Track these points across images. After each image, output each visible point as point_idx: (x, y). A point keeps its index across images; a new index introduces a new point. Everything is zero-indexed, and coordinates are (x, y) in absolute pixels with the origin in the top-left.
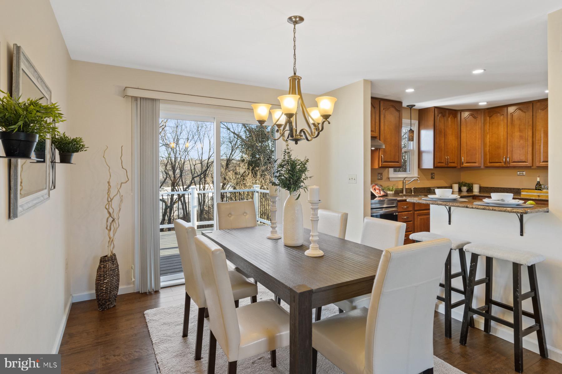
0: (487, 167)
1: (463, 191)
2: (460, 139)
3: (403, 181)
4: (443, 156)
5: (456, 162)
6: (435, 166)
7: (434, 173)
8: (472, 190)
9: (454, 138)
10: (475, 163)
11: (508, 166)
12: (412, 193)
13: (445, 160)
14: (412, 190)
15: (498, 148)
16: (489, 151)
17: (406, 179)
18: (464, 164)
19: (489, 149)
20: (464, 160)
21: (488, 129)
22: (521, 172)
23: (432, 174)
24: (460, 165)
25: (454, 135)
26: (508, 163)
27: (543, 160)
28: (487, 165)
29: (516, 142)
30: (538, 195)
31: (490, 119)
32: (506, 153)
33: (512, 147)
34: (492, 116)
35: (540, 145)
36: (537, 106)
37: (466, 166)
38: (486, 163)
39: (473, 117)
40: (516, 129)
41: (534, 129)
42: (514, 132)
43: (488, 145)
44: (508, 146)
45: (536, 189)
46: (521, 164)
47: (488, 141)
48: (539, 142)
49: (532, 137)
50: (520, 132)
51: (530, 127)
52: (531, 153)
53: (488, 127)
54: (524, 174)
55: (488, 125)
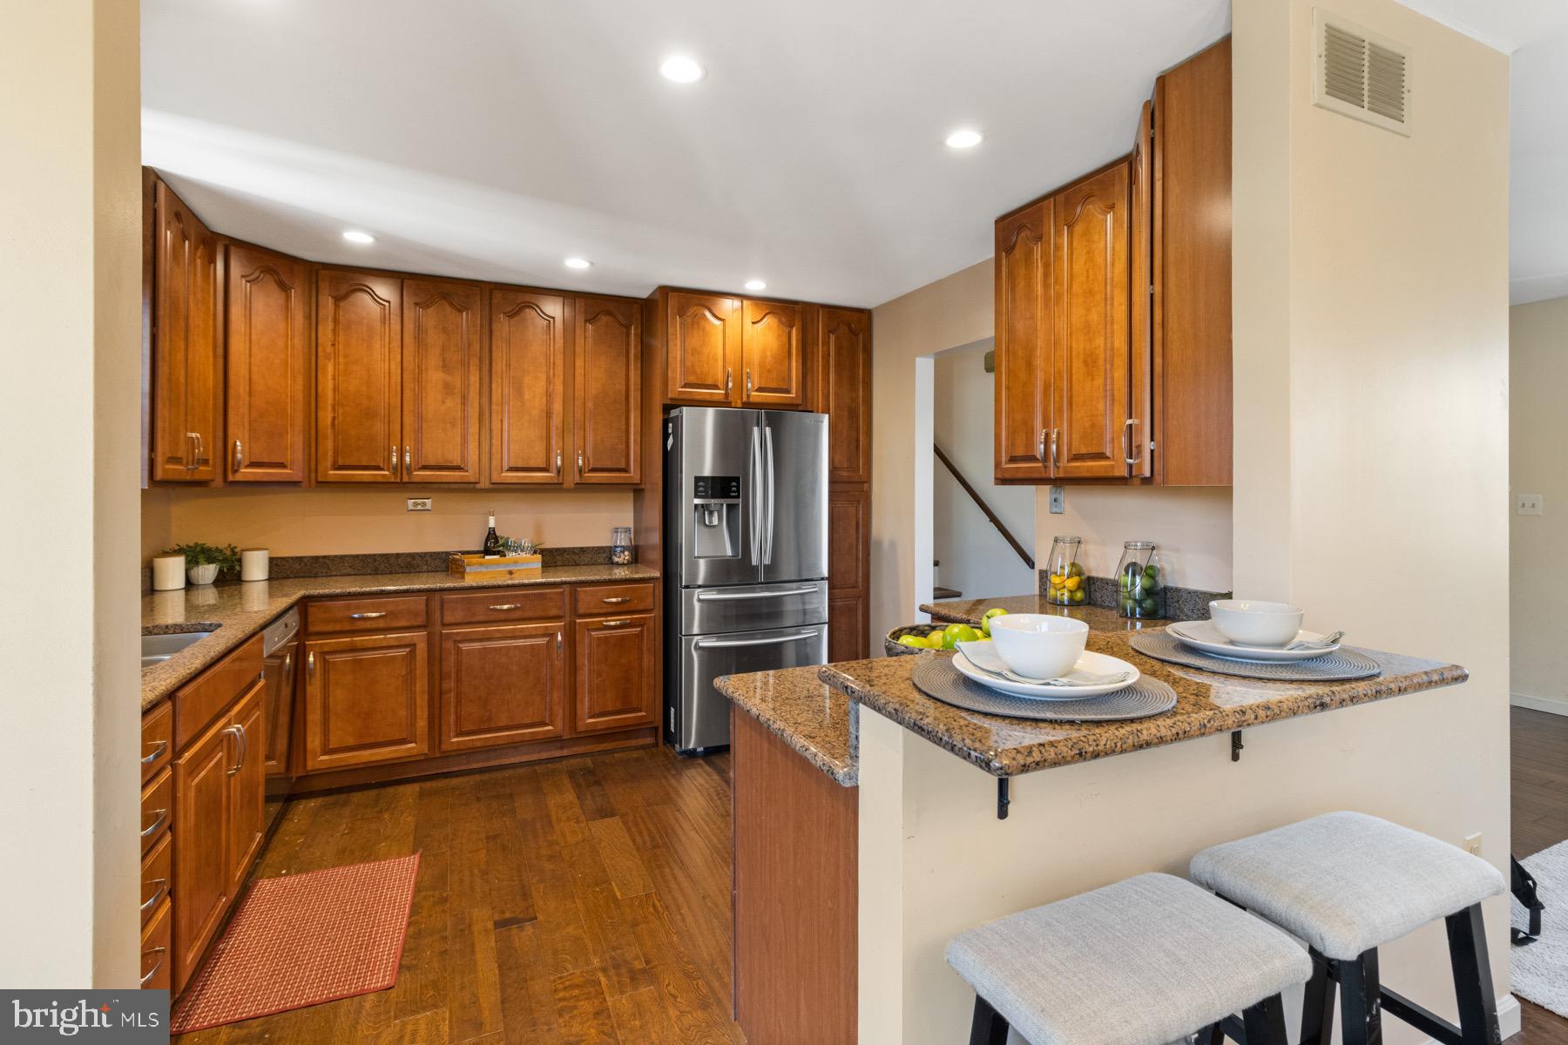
0: (324, 485)
1: (201, 582)
2: (221, 361)
5: (211, 462)
8: (240, 573)
10: (282, 465)
11: (406, 479)
15: (370, 414)
16: (333, 424)
18: (242, 470)
19: (334, 418)
20: (243, 452)
21: (329, 344)
22: (420, 501)
24: (226, 472)
26: (407, 469)
27: (509, 463)
28: (327, 475)
29: (434, 401)
30: (510, 569)
31: (337, 306)
32: (400, 436)
33: (420, 417)
34: (345, 297)
35: (502, 421)
36: (495, 301)
37: (251, 478)
38: (320, 469)
39: (275, 281)
40: (433, 360)
41: (486, 368)
42: (427, 369)
43: (330, 402)
44: (405, 413)
45: (487, 551)
46: (447, 475)
47: (330, 385)
48: (500, 409)
49: (478, 391)
50: (444, 372)
51: (475, 361)
52: (477, 440)
53: (330, 335)
54: (429, 506)
55: (330, 325)
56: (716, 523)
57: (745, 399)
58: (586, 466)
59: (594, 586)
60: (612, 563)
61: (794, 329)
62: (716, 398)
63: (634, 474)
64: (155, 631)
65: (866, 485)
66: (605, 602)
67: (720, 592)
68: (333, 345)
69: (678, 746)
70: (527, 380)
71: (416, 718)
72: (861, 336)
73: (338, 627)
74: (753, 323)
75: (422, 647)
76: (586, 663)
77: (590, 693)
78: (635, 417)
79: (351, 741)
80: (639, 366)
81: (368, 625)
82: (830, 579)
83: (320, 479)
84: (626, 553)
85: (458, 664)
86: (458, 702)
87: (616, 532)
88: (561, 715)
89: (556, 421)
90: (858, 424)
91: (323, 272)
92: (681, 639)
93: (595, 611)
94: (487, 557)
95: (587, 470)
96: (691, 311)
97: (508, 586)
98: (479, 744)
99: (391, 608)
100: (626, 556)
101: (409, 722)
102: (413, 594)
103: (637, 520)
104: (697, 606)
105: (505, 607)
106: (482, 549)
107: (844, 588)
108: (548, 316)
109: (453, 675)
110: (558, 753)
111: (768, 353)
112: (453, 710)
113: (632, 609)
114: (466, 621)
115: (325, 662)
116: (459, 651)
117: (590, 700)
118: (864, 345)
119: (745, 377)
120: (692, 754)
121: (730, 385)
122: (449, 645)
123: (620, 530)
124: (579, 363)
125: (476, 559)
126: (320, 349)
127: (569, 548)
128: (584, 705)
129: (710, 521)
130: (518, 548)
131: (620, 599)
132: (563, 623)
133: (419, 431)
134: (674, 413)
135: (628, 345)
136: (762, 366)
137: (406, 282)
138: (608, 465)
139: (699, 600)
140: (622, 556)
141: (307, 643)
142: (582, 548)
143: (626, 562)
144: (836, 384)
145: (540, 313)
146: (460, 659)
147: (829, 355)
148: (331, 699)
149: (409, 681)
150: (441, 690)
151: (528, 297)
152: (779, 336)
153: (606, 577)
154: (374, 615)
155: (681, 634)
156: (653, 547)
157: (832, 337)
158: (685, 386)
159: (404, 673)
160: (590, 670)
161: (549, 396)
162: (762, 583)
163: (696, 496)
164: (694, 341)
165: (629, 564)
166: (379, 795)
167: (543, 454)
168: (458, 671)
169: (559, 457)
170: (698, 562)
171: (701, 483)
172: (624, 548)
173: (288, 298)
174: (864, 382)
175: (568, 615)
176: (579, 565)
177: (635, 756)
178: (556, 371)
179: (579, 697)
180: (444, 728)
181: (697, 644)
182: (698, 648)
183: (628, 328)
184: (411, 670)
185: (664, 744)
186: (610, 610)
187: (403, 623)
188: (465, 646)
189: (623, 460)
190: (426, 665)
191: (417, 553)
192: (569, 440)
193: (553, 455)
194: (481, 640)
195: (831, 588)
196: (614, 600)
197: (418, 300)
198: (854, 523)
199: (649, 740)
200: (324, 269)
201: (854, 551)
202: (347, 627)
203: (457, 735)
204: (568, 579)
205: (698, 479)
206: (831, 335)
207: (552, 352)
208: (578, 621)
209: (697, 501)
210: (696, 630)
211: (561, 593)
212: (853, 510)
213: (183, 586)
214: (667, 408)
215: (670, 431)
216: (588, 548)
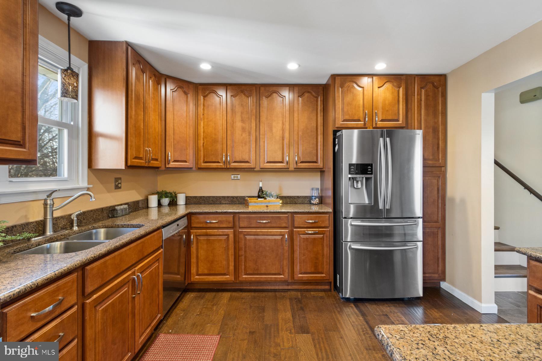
0: (200, 169)
1: (164, 205)
2: (164, 122)
3: (45, 200)
4: (142, 146)
5: (159, 160)
6: (129, 164)
7: (120, 179)
8: (176, 201)
9: (158, 117)
10: (185, 161)
11: (228, 167)
12: (73, 226)
13: (144, 154)
14: (72, 220)
15: (215, 141)
16: (203, 145)
17: (54, 195)
18: (171, 163)
19: (203, 143)
20: (171, 157)
21: (202, 114)
22: (236, 176)
23: (117, 180)
24: (165, 164)
25: (157, 113)
26: (229, 163)
27: (267, 160)
28: (201, 165)
29: (238, 135)
30: (267, 205)
31: (204, 99)
32: (226, 149)
33: (233, 141)
34: (207, 95)
35: (264, 142)
36: (261, 91)
37: (174, 166)
38: (199, 163)
39: (183, 91)
40: (238, 118)
41: (258, 120)
42: (236, 122)
43: (202, 137)
44: (228, 140)
45: (259, 197)
46: (243, 165)
47: (202, 130)
48: (263, 137)
49: (255, 130)
50: (242, 122)
51: (254, 117)
52: (255, 150)
53: (202, 111)
54: (239, 178)
55: (202, 107)
56: (360, 187)
57: (374, 126)
58: (299, 160)
59: (301, 214)
60: (311, 204)
61: (401, 88)
62: (359, 126)
63: (320, 164)
64: (125, 226)
65: (443, 169)
66: (306, 222)
67: (363, 221)
68: (203, 115)
69: (341, 294)
70: (274, 124)
71: (229, 265)
72: (440, 89)
73: (201, 226)
74: (379, 87)
75: (231, 236)
76: (298, 249)
77: (300, 263)
78: (321, 138)
79: (206, 272)
80: (322, 114)
81: (212, 225)
82: (423, 218)
83: (199, 167)
84: (317, 199)
85: (245, 244)
86: (245, 261)
87: (313, 190)
88: (287, 271)
89: (286, 141)
90: (438, 136)
91: (200, 87)
92: (342, 243)
93: (302, 226)
94: (259, 199)
95: (299, 162)
96: (347, 84)
97: (265, 213)
98: (253, 279)
99: (220, 219)
100: (317, 201)
101: (227, 267)
102: (228, 214)
103: (322, 184)
104: (350, 228)
105: (264, 222)
106: (257, 195)
107: (430, 222)
108: (283, 96)
109: (243, 249)
110: (286, 287)
111: (387, 102)
112: (243, 264)
113: (318, 226)
114: (248, 226)
115: (197, 239)
116: (245, 239)
117: (300, 266)
118: (442, 93)
119: (374, 115)
120: (348, 300)
121: (367, 119)
122: (241, 236)
123: (314, 189)
124: (296, 115)
125: (254, 200)
126: (199, 116)
127: (293, 196)
128: (297, 268)
129: (357, 186)
130: (271, 195)
131: (313, 221)
132: (288, 230)
133: (233, 147)
134: (338, 134)
135: (317, 105)
136: (383, 108)
137: (228, 87)
138: (309, 160)
139: (351, 225)
140: (315, 201)
141: (191, 231)
142: (298, 196)
143: (317, 203)
144: (425, 116)
145: (280, 95)
146: (246, 242)
147: (421, 100)
148: (199, 254)
149: (227, 249)
150: (239, 255)
151: (275, 89)
152: (393, 93)
153: (307, 210)
154: (215, 221)
155: (342, 240)
156: (329, 197)
157: (423, 91)
158: (344, 121)
159: (225, 246)
160: (300, 253)
161: (283, 130)
162: (384, 218)
163: (350, 173)
164: (348, 98)
165: (318, 204)
166: (215, 295)
167: (281, 156)
168: (245, 247)
169: (287, 157)
170: (350, 206)
171: (352, 167)
172: (316, 197)
173: (187, 97)
174: (442, 113)
175: (290, 227)
176: (297, 204)
177: (321, 295)
178: (286, 119)
179: (295, 264)
180: (240, 271)
181: (350, 246)
182: (351, 248)
183: (317, 98)
184: (228, 245)
185: (334, 290)
186: (309, 226)
187: (224, 226)
188: (248, 237)
189: (315, 158)
190: (233, 243)
191: (234, 196)
192: (292, 149)
193: (285, 156)
194: (254, 235)
195: (424, 222)
196: (311, 221)
197: (232, 94)
198: (436, 188)
199: (327, 287)
200: (200, 86)
201: (436, 204)
202: (205, 226)
203: (245, 275)
204: (290, 211)
205: (350, 165)
206: (422, 90)
207: (284, 112)
208: (294, 230)
209: (350, 176)
210: (349, 239)
211: (287, 216)
212: (435, 181)
213: (157, 206)
214: (335, 132)
215: (337, 142)
216: (301, 196)
